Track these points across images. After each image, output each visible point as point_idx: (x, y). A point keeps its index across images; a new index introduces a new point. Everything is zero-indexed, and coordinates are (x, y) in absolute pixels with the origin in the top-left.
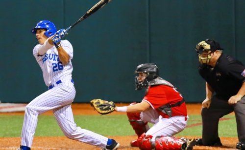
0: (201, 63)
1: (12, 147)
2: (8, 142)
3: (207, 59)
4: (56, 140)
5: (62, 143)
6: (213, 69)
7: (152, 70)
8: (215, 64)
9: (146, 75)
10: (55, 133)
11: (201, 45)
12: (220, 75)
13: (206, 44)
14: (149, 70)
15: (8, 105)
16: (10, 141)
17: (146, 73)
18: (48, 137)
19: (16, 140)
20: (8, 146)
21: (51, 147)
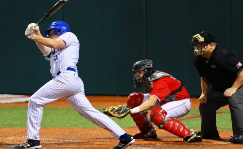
0: (196, 55)
1: (10, 137)
2: (6, 132)
3: (201, 51)
4: (54, 131)
5: (59, 134)
6: (207, 62)
7: (149, 67)
8: (209, 56)
9: (144, 72)
10: (52, 124)
11: (195, 38)
12: (215, 67)
13: (200, 36)
14: (146, 66)
15: (6, 96)
16: (8, 131)
17: (144, 70)
18: (45, 128)
19: (14, 131)
20: (7, 136)
21: (48, 137)
